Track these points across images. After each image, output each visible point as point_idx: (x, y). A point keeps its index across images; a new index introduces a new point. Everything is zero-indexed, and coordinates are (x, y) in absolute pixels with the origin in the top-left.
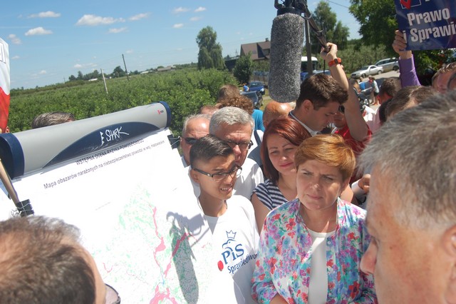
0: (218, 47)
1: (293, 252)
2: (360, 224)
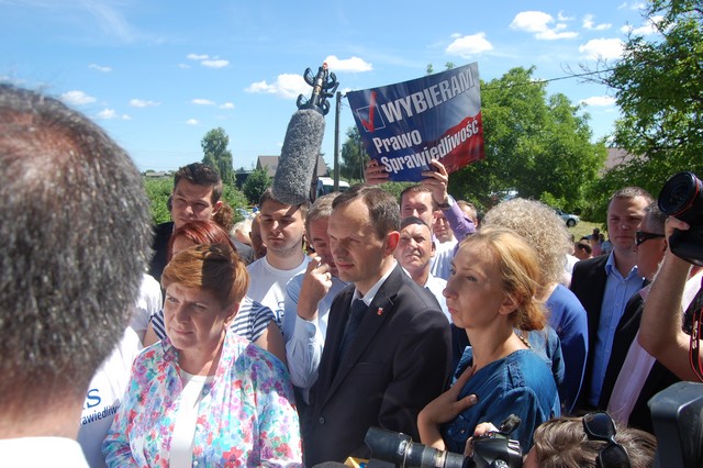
0: (229, 155)
1: (158, 403)
2: (254, 369)
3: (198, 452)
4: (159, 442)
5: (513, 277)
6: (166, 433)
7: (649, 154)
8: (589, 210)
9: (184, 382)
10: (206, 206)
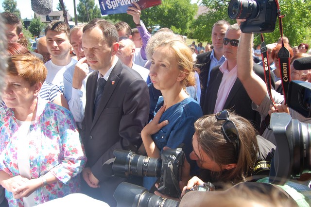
0: (18, 11)
1: (7, 137)
2: (55, 115)
3: (32, 158)
4: (10, 156)
5: (183, 63)
6: (14, 151)
7: (216, 8)
8: (191, 34)
9: (19, 125)
10: (14, 35)
